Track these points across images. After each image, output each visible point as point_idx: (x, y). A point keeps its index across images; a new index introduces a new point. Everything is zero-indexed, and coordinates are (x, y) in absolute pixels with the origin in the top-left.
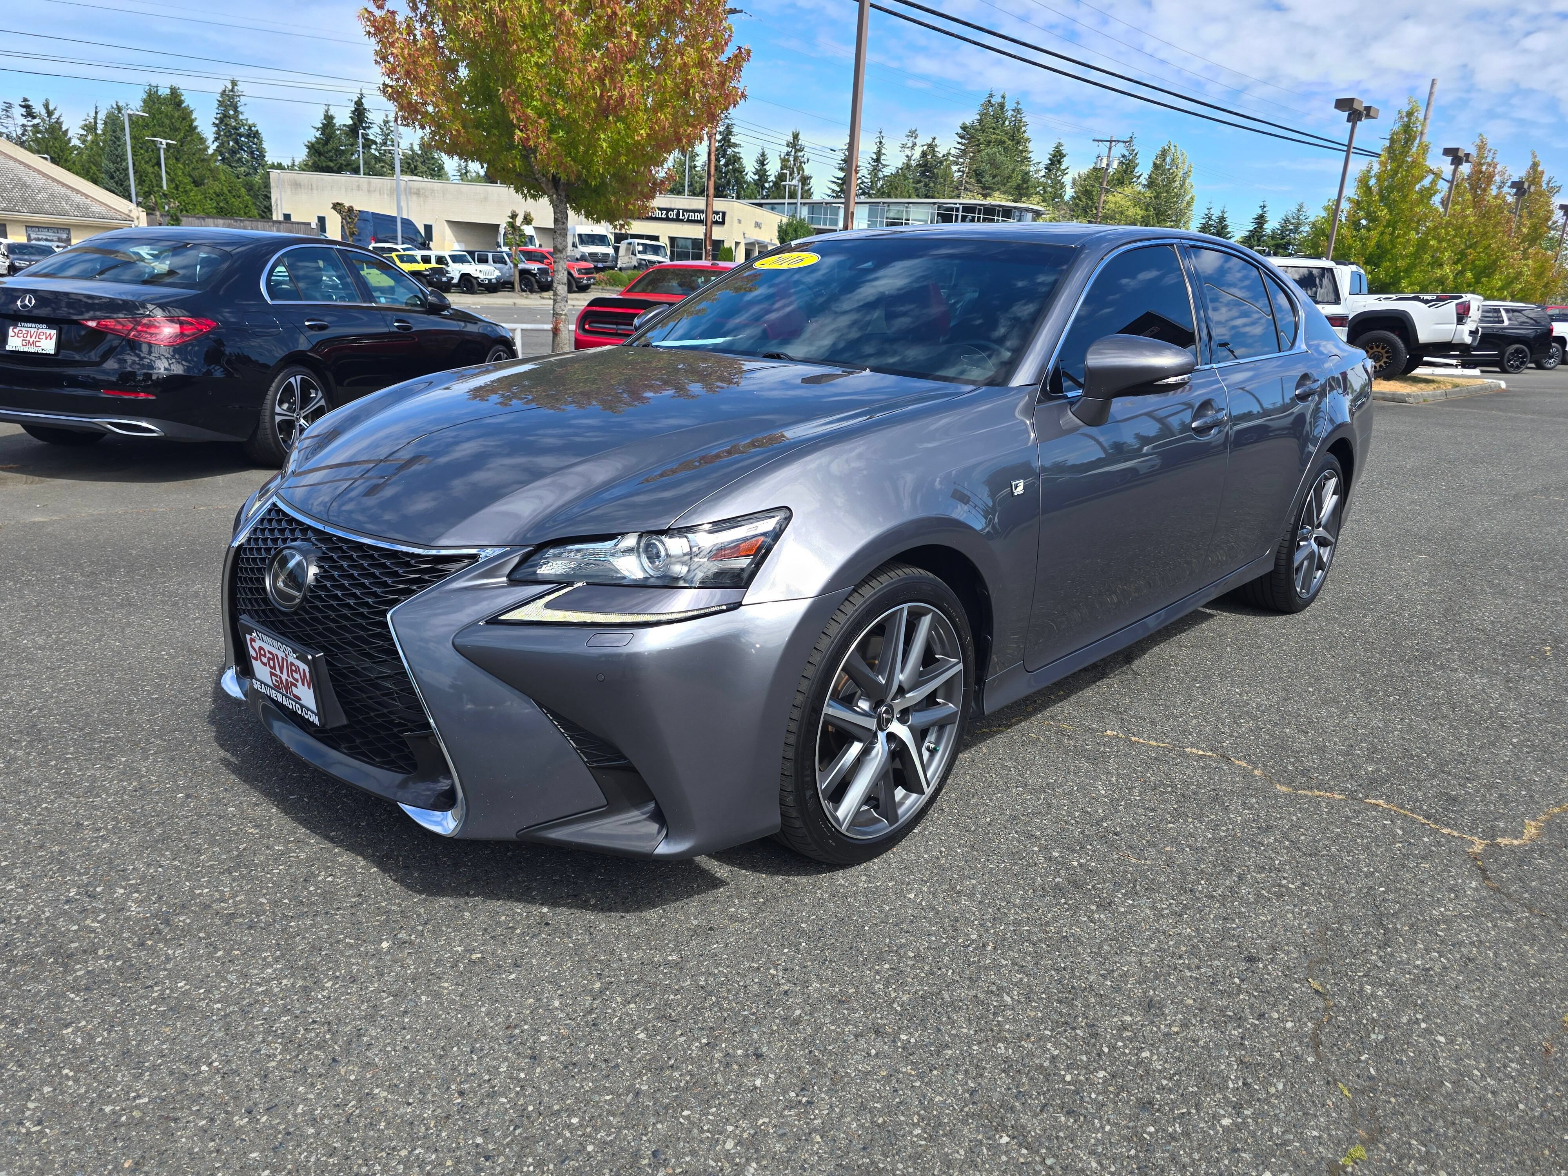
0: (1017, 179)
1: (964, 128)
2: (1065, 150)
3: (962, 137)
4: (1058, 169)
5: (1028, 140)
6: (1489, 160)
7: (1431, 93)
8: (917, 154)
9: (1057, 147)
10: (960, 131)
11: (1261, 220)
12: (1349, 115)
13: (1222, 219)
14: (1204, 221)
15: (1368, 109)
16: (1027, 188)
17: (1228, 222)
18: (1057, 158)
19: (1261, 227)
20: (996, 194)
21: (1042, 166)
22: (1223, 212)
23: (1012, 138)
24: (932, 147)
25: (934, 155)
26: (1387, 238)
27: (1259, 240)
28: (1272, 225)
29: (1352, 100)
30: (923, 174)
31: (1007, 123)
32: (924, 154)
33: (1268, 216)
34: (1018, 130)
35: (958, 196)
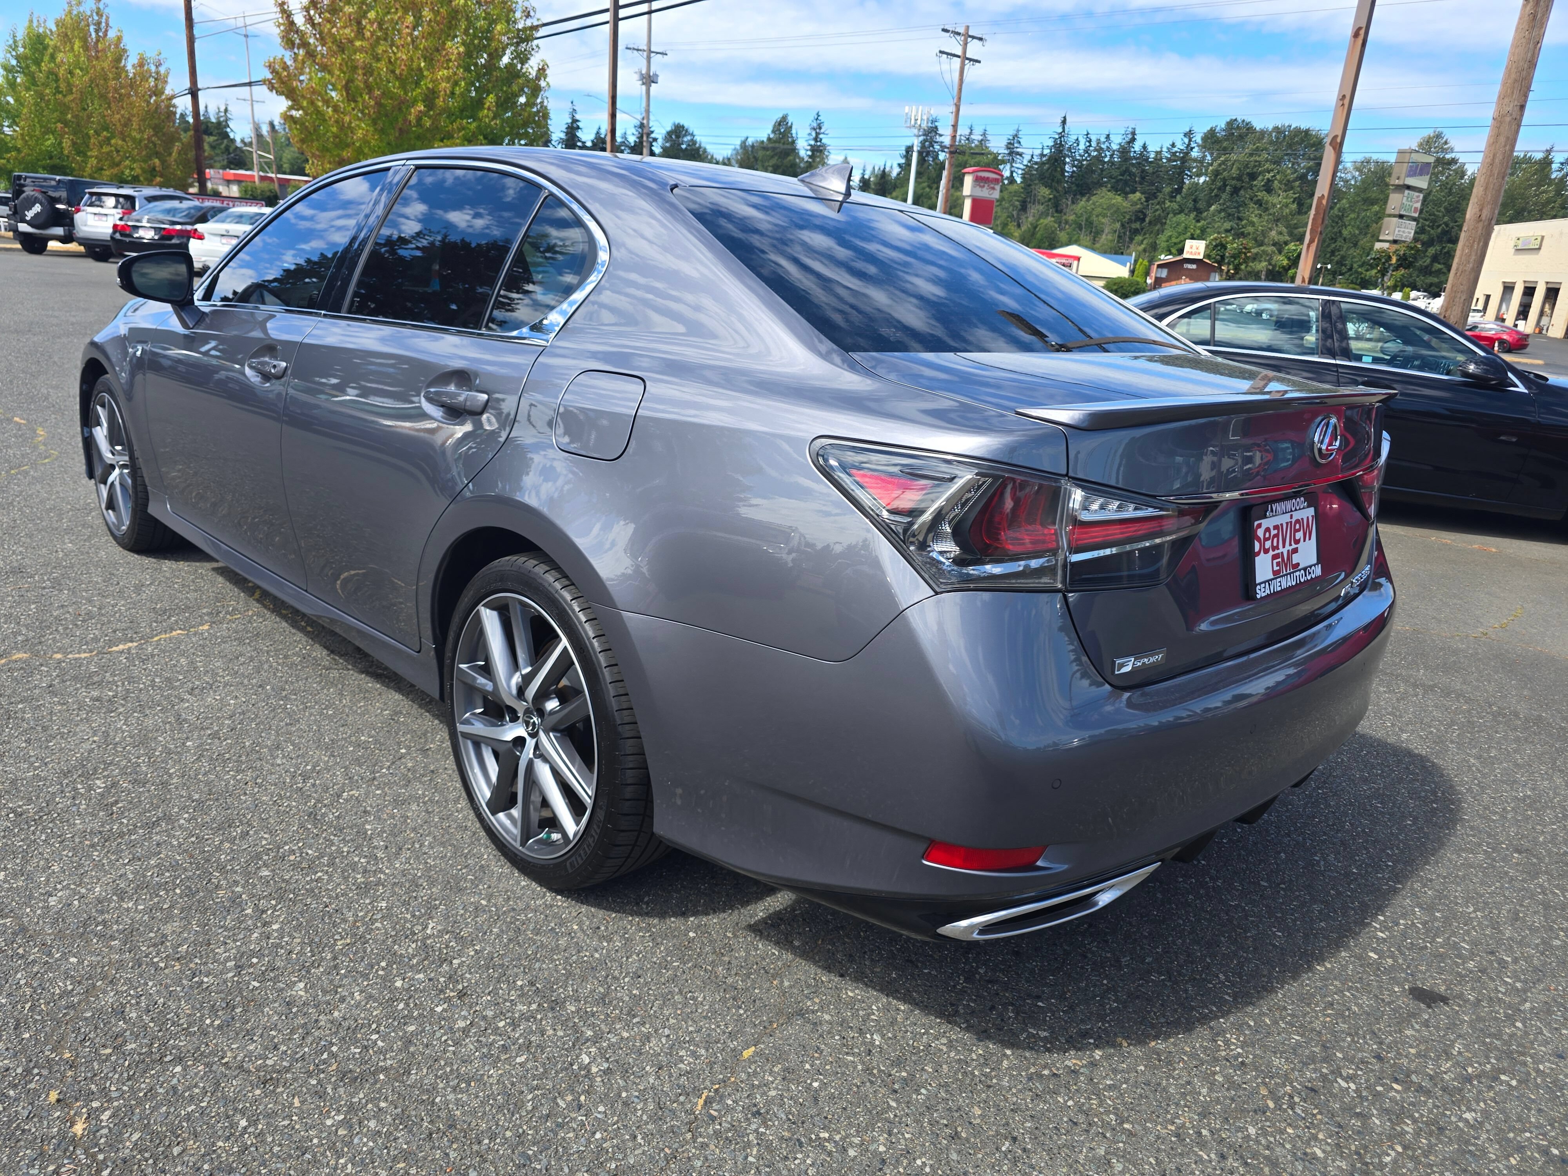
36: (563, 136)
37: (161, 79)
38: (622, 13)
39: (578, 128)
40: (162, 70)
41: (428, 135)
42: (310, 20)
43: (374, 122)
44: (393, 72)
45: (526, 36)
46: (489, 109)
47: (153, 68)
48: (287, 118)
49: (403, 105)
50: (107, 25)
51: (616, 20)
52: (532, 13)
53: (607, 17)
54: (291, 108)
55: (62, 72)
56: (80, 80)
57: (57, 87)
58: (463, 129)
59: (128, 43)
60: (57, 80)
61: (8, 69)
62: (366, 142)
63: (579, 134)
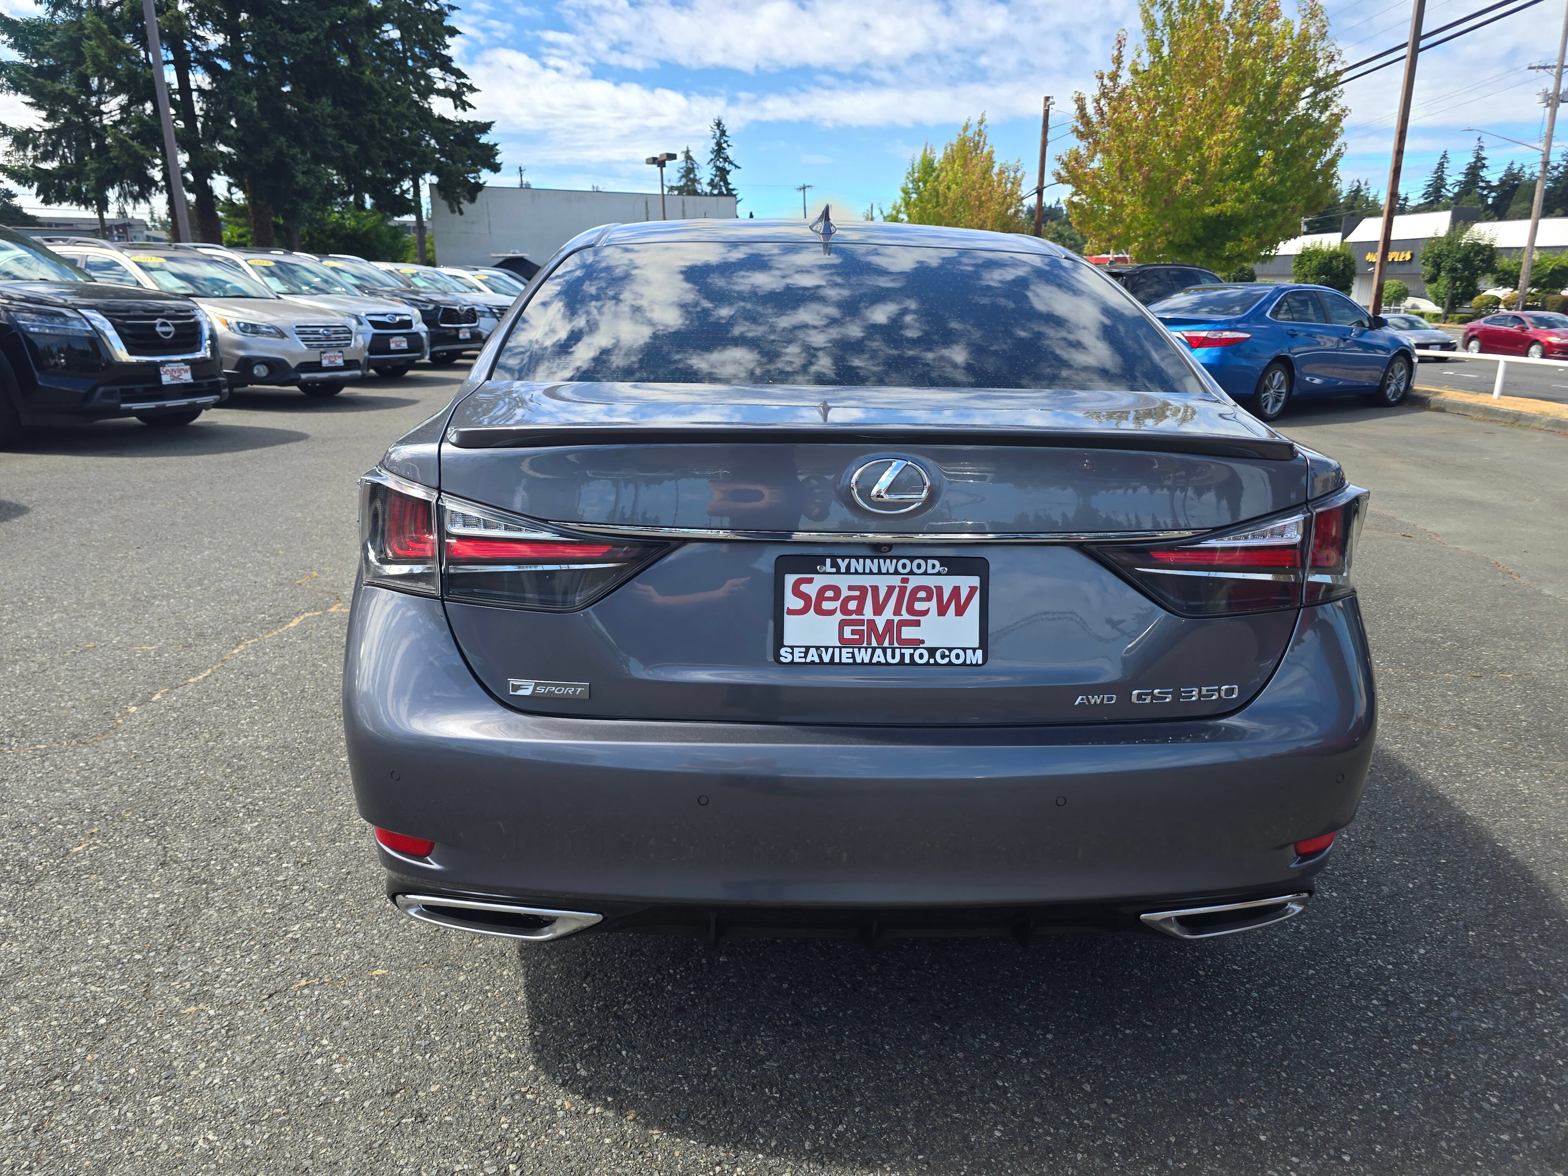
36: (1461, 178)
37: (1016, 183)
38: (1423, 43)
39: (1484, 166)
40: (1019, 175)
41: (1197, 202)
42: (1100, 111)
43: (1144, 197)
44: (1169, 145)
45: (1326, 84)
46: (1265, 166)
47: (1012, 174)
48: (1071, 204)
49: (1173, 174)
50: (984, 143)
51: (1416, 51)
52: (1336, 58)
53: (1405, 51)
54: (1075, 194)
55: (941, 188)
56: (955, 192)
57: (937, 202)
58: (1236, 190)
59: (996, 157)
60: (937, 196)
61: (906, 192)
62: (1135, 218)
63: (1484, 173)
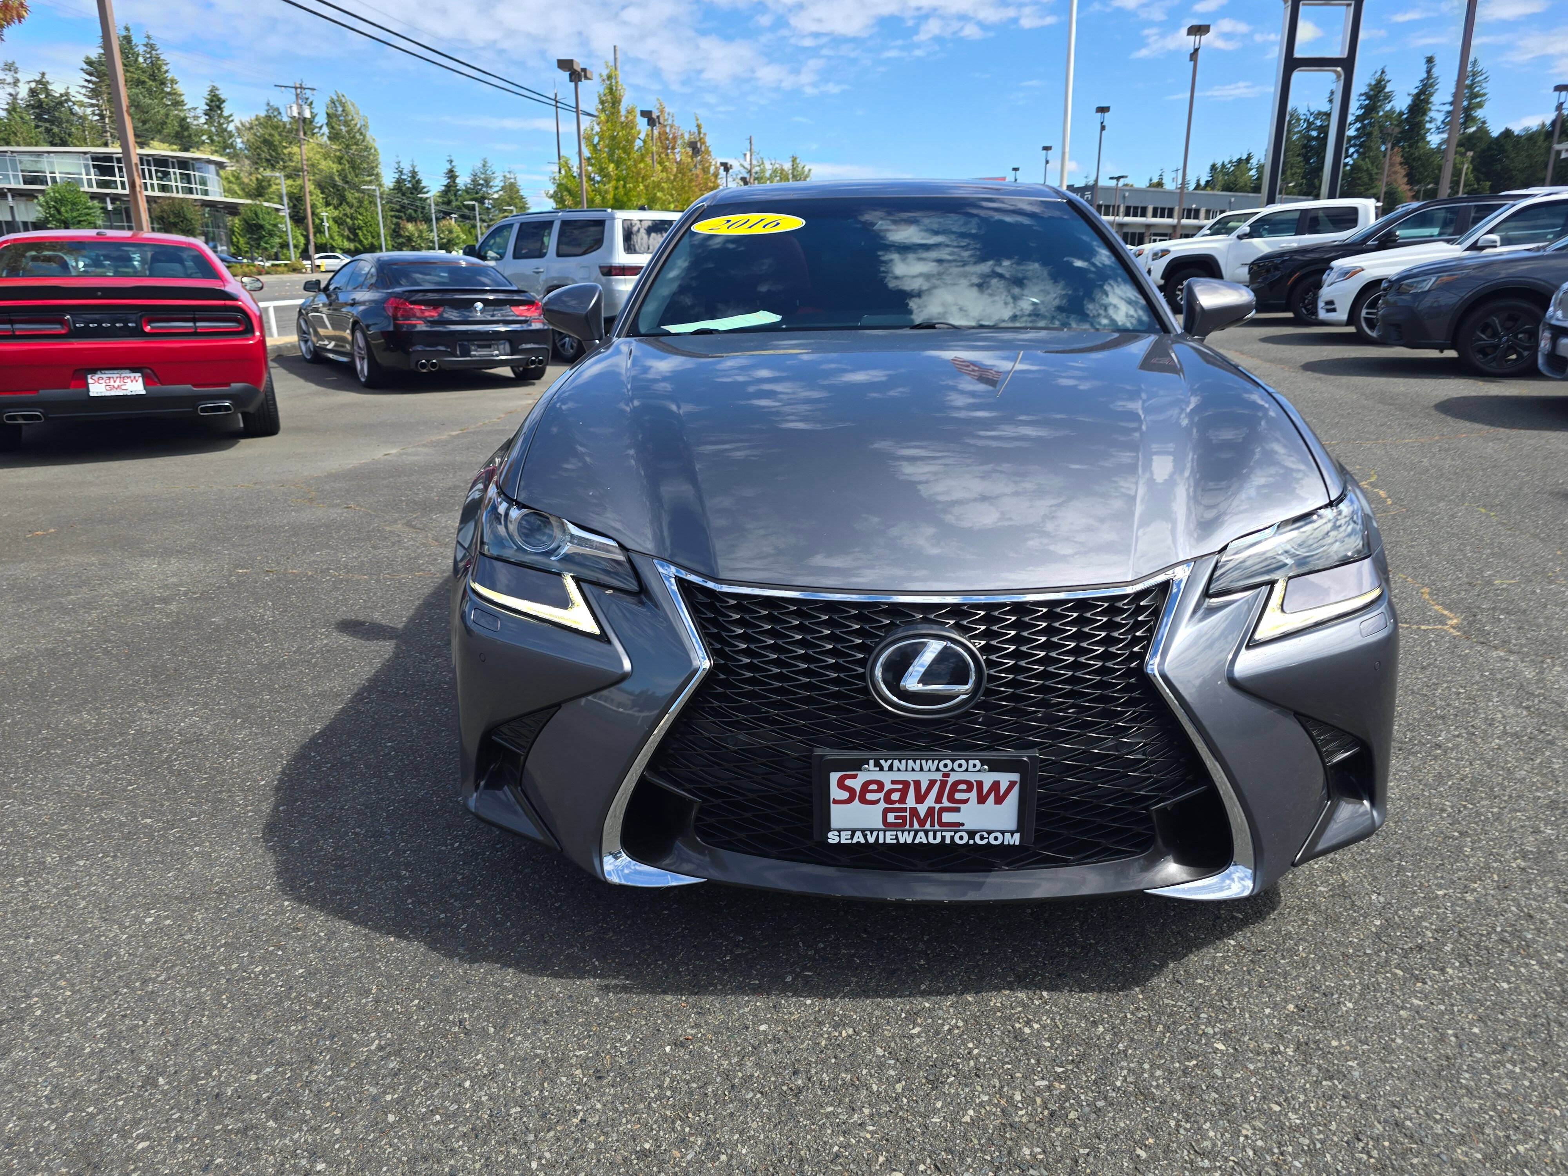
0: (173, 126)
1: (89, 63)
2: (223, 94)
3: (90, 74)
4: (220, 116)
5: (173, 82)
6: (670, 122)
7: (615, 59)
8: (23, 92)
9: (211, 91)
10: (85, 67)
11: (451, 175)
12: (571, 75)
13: (414, 174)
14: (397, 176)
15: (584, 70)
16: (190, 136)
17: (420, 176)
18: (215, 104)
19: (454, 182)
20: (155, 143)
21: (200, 112)
22: (413, 166)
23: (153, 77)
24: (42, 83)
25: (48, 94)
26: (621, 191)
27: (455, 195)
28: (463, 180)
29: (571, 61)
30: (39, 117)
31: (141, 60)
32: (33, 92)
33: (458, 171)
34: (159, 69)
35: (106, 145)
